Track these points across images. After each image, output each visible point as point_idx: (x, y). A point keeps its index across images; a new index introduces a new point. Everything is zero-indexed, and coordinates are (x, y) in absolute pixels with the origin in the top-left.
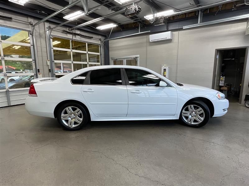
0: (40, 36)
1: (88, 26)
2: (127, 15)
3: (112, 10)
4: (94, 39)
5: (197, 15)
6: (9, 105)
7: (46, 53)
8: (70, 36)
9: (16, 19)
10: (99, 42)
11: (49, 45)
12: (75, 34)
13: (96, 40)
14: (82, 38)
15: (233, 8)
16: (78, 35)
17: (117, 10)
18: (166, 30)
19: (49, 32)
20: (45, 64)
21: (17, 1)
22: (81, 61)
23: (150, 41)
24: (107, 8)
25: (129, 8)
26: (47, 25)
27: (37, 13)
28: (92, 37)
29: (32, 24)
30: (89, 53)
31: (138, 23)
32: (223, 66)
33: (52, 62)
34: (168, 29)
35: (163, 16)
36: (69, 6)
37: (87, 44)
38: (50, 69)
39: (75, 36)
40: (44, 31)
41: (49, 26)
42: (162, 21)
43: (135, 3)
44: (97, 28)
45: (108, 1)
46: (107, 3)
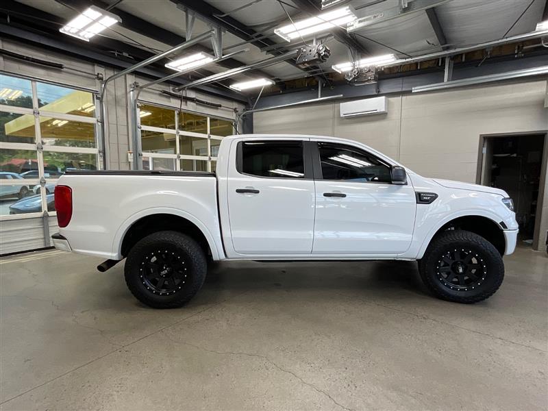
0: (116, 101)
1: (214, 84)
2: (300, 64)
3: (268, 51)
4: (222, 110)
5: (440, 64)
6: (47, 246)
7: (126, 137)
8: (175, 103)
9: (71, 67)
10: (233, 116)
11: (132, 120)
12: (186, 99)
13: (227, 111)
14: (198, 107)
15: (516, 52)
16: (192, 100)
17: (279, 54)
18: (375, 93)
19: (134, 95)
20: (123, 159)
21: (76, 33)
22: (192, 154)
23: (342, 115)
24: (259, 48)
25: (304, 50)
26: (131, 80)
27: (112, 56)
28: (220, 106)
29: (102, 79)
30: (213, 137)
31: (317, 79)
32: (495, 169)
33: (137, 156)
34: (379, 92)
35: (373, 67)
36: (185, 45)
37: (208, 119)
39: (186, 102)
40: (124, 91)
41: (135, 83)
42: (371, 76)
43: (317, 40)
44: (231, 87)
45: (261, 35)
46: (259, 39)
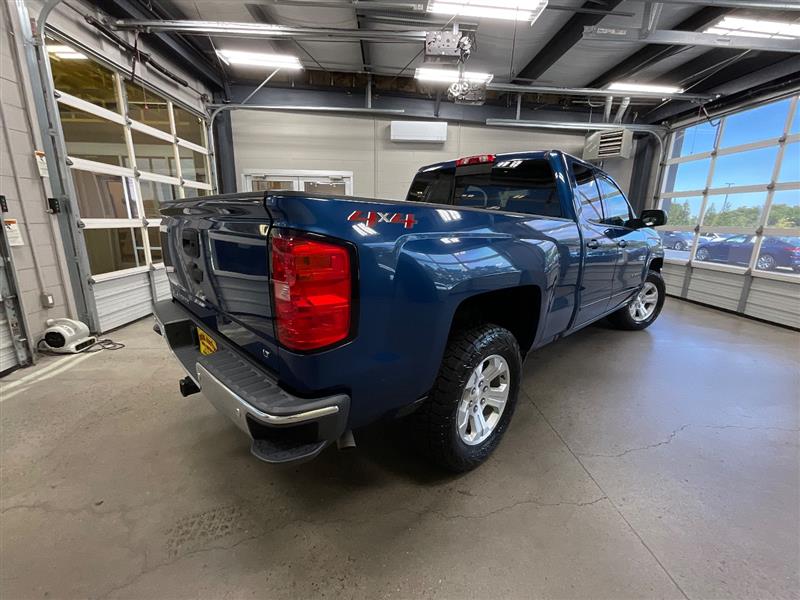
10: (201, 108)
14: (149, 75)
16: (142, 57)
20: (25, 170)
23: (392, 138)
25: (438, 36)
28: (185, 84)
30: (180, 141)
33: (60, 164)
34: (438, 115)
37: (171, 105)
38: (50, 195)
